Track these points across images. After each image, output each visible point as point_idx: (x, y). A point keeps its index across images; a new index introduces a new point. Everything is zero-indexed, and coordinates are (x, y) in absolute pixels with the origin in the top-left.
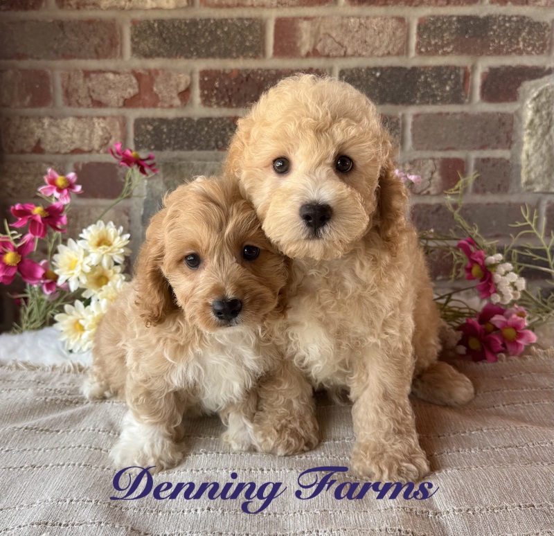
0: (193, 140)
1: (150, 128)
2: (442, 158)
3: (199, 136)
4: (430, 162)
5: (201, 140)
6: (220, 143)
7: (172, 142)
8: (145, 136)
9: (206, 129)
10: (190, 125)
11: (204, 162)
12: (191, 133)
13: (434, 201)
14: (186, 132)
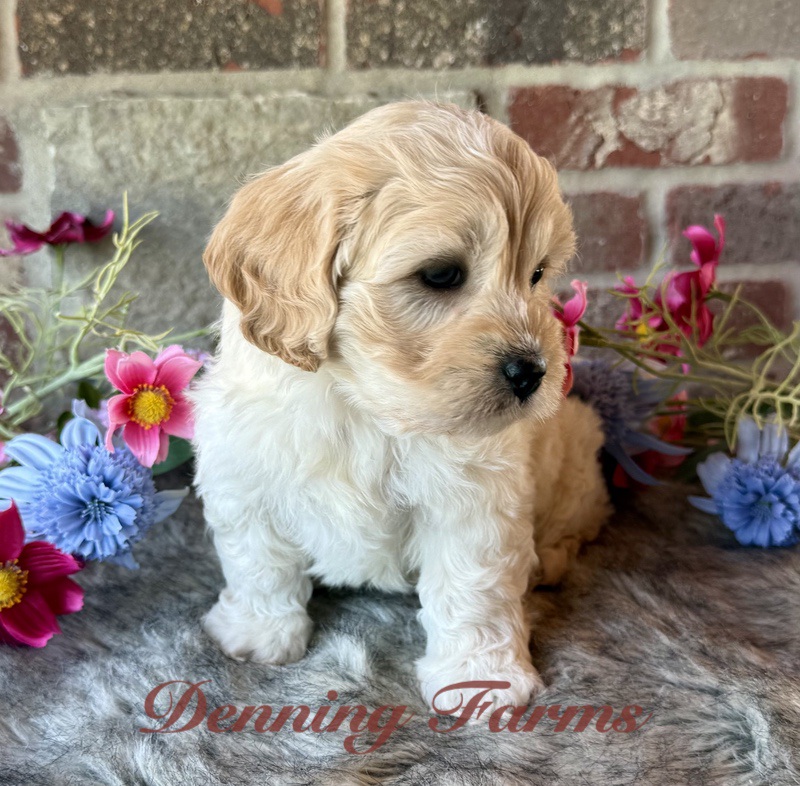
0: (161, 45)
1: (55, 19)
2: (736, 78)
3: (172, 36)
4: (713, 86)
5: (179, 45)
6: (224, 51)
7: (110, 52)
8: (44, 39)
9: (189, 18)
10: (149, 8)
11: (188, 100)
12: (153, 27)
13: (718, 178)
14: (143, 28)
